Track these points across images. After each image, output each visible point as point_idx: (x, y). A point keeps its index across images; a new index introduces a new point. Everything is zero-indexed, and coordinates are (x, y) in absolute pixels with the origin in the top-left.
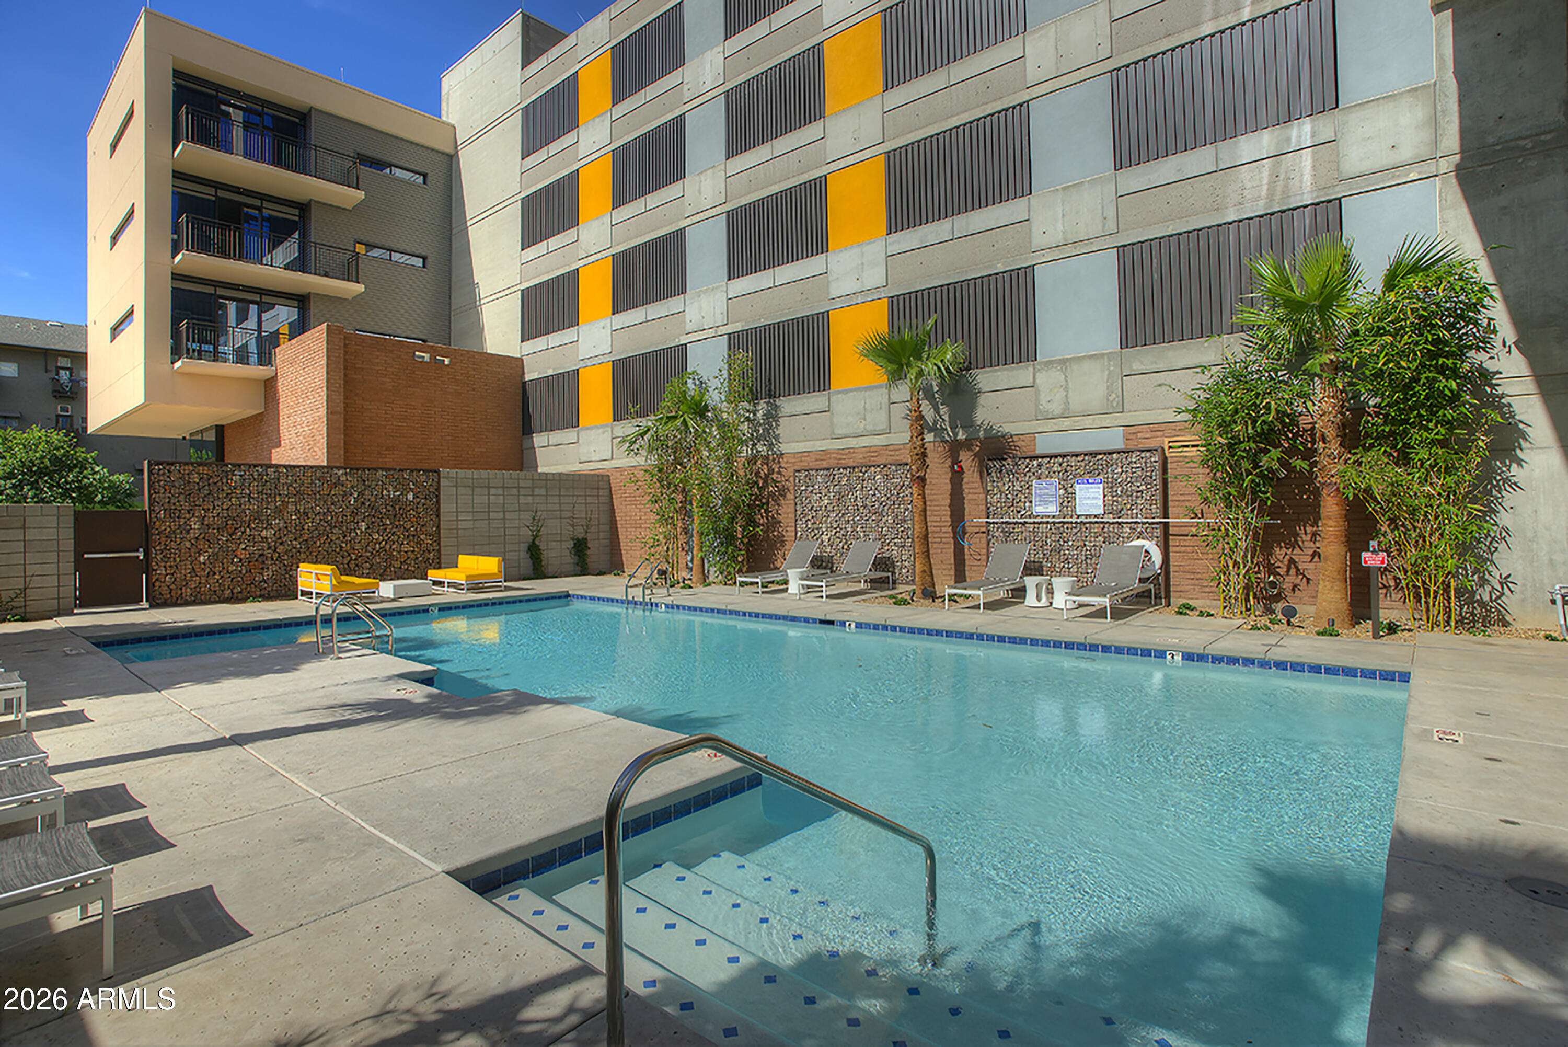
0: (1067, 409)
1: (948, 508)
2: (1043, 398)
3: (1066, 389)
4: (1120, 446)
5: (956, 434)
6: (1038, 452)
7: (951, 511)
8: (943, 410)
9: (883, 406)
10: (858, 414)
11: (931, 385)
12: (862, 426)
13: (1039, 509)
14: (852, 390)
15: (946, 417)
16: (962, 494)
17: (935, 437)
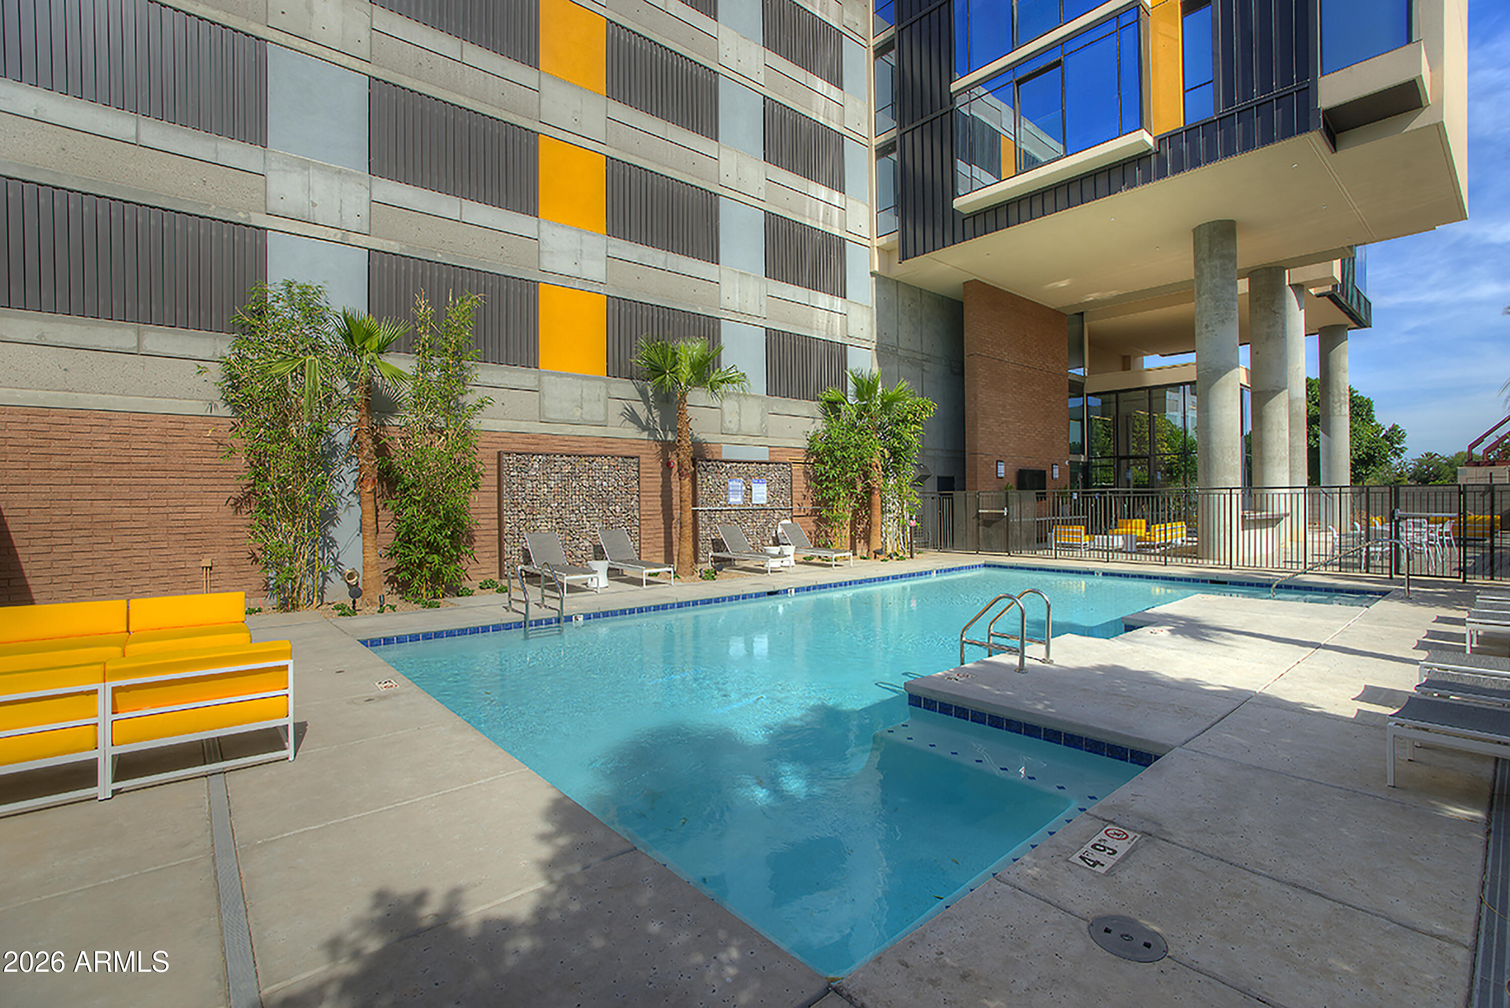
0: (739, 429)
1: (660, 499)
2: (727, 418)
3: (740, 415)
4: (767, 459)
5: (666, 436)
6: (724, 457)
7: (662, 501)
8: (656, 413)
9: (602, 399)
10: (574, 401)
11: (646, 389)
12: (578, 414)
13: (732, 500)
14: (567, 375)
15: (657, 420)
16: (670, 487)
17: (649, 435)
